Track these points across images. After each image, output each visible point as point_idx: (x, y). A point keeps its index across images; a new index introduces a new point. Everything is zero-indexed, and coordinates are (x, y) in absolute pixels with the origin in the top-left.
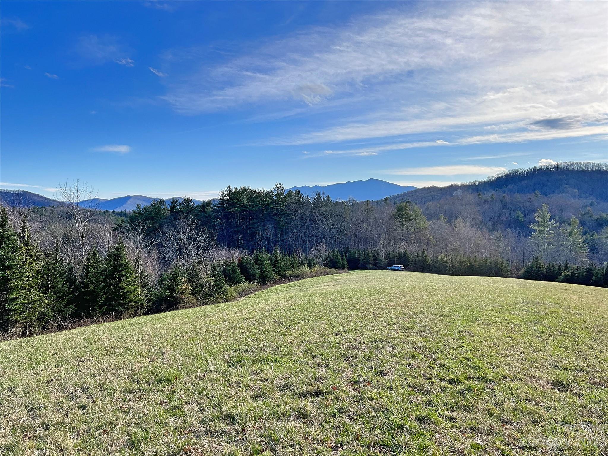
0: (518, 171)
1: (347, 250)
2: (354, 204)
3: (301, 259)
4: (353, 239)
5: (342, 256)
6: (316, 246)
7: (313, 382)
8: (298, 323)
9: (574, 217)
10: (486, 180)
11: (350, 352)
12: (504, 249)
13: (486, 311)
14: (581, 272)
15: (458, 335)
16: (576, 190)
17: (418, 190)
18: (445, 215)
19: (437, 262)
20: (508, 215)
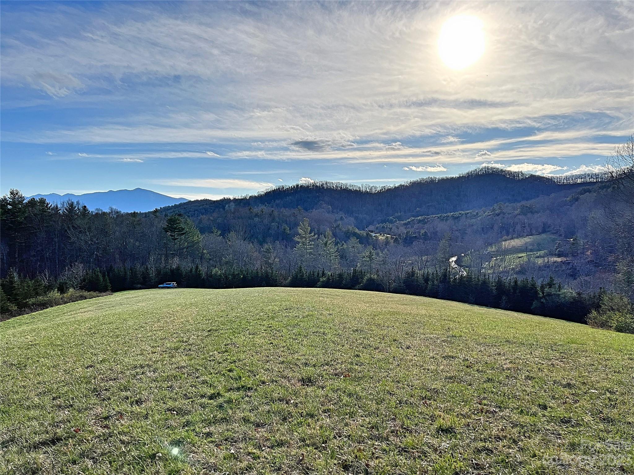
0: (283, 188)
1: (110, 270)
2: (117, 216)
3: (49, 283)
4: (117, 256)
5: (104, 276)
6: (69, 266)
7: (49, 428)
8: (38, 361)
9: (328, 229)
10: (256, 195)
11: (102, 385)
12: (274, 261)
13: (253, 320)
14: (335, 277)
15: (224, 348)
16: (330, 206)
17: (190, 202)
18: (218, 228)
19: (211, 276)
20: (276, 229)
